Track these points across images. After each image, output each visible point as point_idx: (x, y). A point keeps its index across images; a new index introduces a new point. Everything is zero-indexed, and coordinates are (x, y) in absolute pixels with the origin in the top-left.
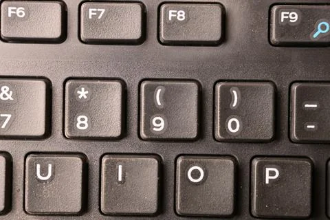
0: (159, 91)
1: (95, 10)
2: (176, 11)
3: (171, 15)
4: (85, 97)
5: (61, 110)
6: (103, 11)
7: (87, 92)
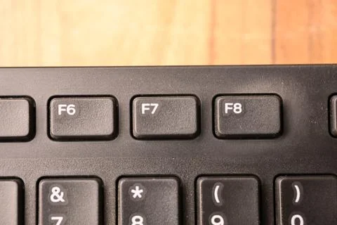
0: (217, 187)
1: (148, 105)
2: (232, 104)
3: (227, 109)
4: (140, 196)
5: (114, 211)
6: (156, 105)
7: (142, 191)
